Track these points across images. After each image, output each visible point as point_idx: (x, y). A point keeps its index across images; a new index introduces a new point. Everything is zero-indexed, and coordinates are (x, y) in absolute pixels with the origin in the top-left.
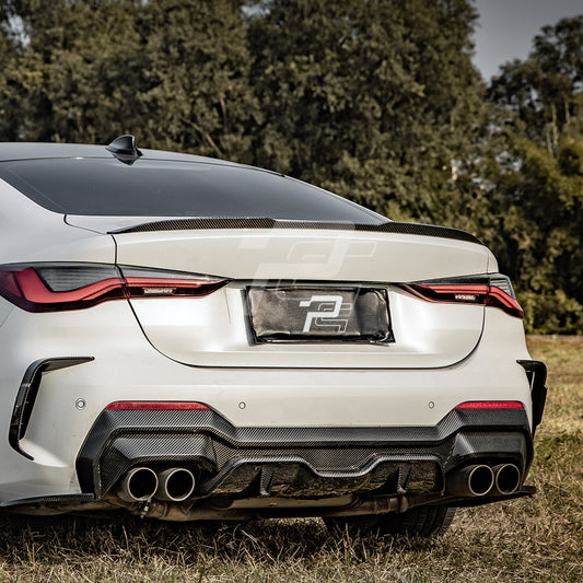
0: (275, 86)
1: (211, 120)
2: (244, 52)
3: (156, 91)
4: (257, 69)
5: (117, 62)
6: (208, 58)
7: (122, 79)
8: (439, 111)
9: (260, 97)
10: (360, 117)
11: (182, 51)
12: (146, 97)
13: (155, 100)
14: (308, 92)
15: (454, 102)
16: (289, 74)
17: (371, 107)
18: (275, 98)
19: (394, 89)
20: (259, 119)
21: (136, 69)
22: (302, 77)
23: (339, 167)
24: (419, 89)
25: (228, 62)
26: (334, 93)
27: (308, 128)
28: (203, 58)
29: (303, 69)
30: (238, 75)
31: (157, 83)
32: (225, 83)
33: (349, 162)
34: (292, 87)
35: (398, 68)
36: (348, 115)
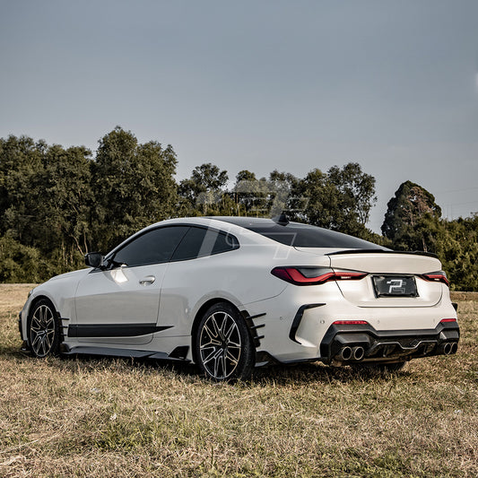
0: (100, 187)
1: (76, 200)
2: (89, 174)
3: (54, 188)
4: (94, 180)
5: (38, 176)
6: (75, 175)
7: (39, 183)
8: (162, 199)
9: (95, 192)
10: (134, 200)
11: (64, 172)
12: (50, 190)
13: (53, 191)
14: (114, 190)
15: (169, 195)
16: (106, 182)
17: (138, 197)
18: (100, 192)
19: (146, 189)
20: (94, 199)
21: (45, 179)
22: (111, 184)
23: (124, 219)
24: (156, 189)
25: (82, 177)
26: (124, 190)
27: (113, 203)
28: (73, 175)
29: (111, 181)
30: (86, 182)
31: (54, 184)
32: (81, 185)
33: (129, 217)
34: (107, 187)
35: (149, 181)
36: (129, 199)
